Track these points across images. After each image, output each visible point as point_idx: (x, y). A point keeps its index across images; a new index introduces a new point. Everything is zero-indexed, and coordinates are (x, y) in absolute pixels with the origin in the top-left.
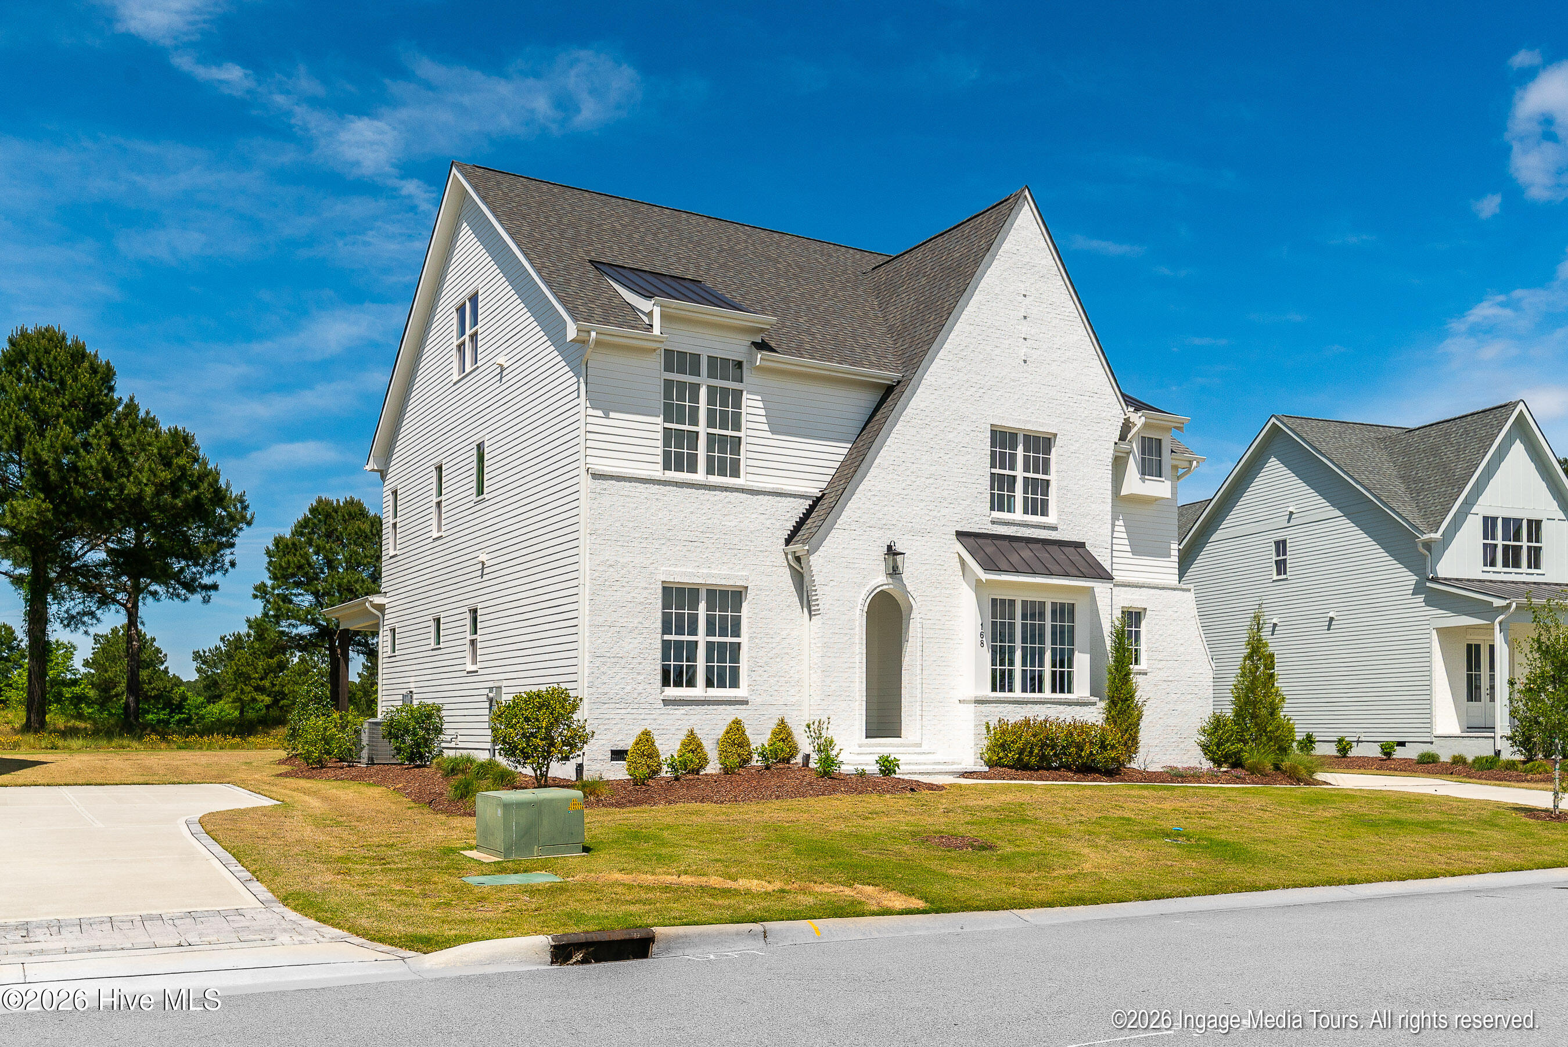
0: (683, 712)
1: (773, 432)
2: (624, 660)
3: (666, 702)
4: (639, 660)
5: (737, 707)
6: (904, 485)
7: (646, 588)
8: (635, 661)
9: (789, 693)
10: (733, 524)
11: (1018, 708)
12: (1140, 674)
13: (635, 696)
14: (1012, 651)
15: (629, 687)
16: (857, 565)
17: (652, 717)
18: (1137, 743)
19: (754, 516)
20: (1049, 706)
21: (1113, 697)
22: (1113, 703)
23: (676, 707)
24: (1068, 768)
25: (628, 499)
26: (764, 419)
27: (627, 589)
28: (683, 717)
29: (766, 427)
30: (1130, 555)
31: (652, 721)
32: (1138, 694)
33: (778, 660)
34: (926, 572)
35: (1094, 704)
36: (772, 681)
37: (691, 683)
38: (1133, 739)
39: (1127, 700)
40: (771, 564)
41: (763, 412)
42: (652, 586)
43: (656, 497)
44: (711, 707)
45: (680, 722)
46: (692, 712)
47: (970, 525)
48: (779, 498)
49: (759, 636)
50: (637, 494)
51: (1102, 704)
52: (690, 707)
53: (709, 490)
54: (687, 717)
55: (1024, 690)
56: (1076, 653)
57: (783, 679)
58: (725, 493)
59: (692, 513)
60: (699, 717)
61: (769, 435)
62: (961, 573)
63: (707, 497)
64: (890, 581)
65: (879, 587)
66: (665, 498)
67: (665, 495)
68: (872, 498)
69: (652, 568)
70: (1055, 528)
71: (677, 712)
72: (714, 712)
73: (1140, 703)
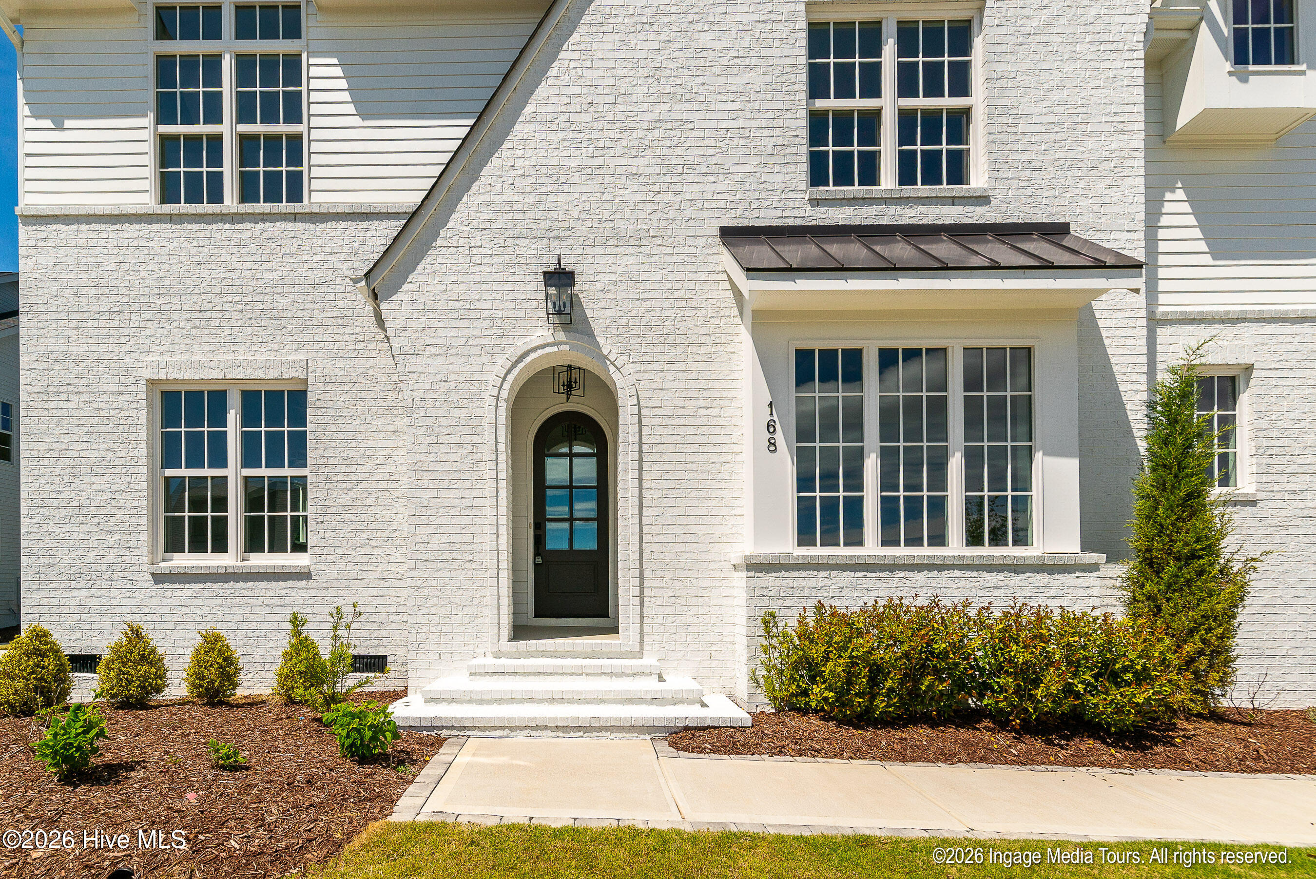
0: (189, 593)
1: (364, 116)
2: (84, 511)
3: (159, 578)
4: (109, 510)
5: (290, 583)
6: (591, 149)
7: (120, 393)
8: (102, 511)
9: (392, 559)
10: (276, 275)
11: (868, 580)
12: (1235, 504)
13: (104, 568)
14: (856, 459)
15: (91, 555)
16: (485, 314)
17: (134, 601)
18: (1227, 662)
19: (317, 258)
20: (957, 573)
21: (1149, 550)
22: (1151, 565)
23: (177, 586)
24: (1001, 721)
25: (84, 252)
26: (346, 96)
27: (85, 396)
28: (188, 602)
29: (351, 109)
30: (1207, 259)
31: (134, 609)
32: (1228, 545)
33: (369, 502)
34: (648, 315)
35: (1093, 568)
36: (357, 540)
37: (221, 546)
38: (1216, 653)
39: (1194, 556)
40: (353, 338)
41: (343, 84)
42: (130, 389)
43: (135, 243)
44: (241, 584)
45: (184, 610)
46: (207, 593)
47: (755, 214)
48: (365, 224)
49: (331, 461)
50: (102, 242)
51: (1119, 571)
52: (201, 586)
53: (232, 222)
54: (197, 602)
55: (889, 540)
56: (1038, 456)
57: (379, 534)
58: (260, 226)
59: (200, 263)
60: (218, 601)
61: (357, 121)
62: (735, 312)
63: (228, 234)
64: (561, 336)
65: (534, 349)
66: (151, 244)
67: (150, 239)
68: (517, 180)
69: (128, 361)
70: (982, 200)
71: (179, 593)
72: (246, 593)
73: (1236, 567)
